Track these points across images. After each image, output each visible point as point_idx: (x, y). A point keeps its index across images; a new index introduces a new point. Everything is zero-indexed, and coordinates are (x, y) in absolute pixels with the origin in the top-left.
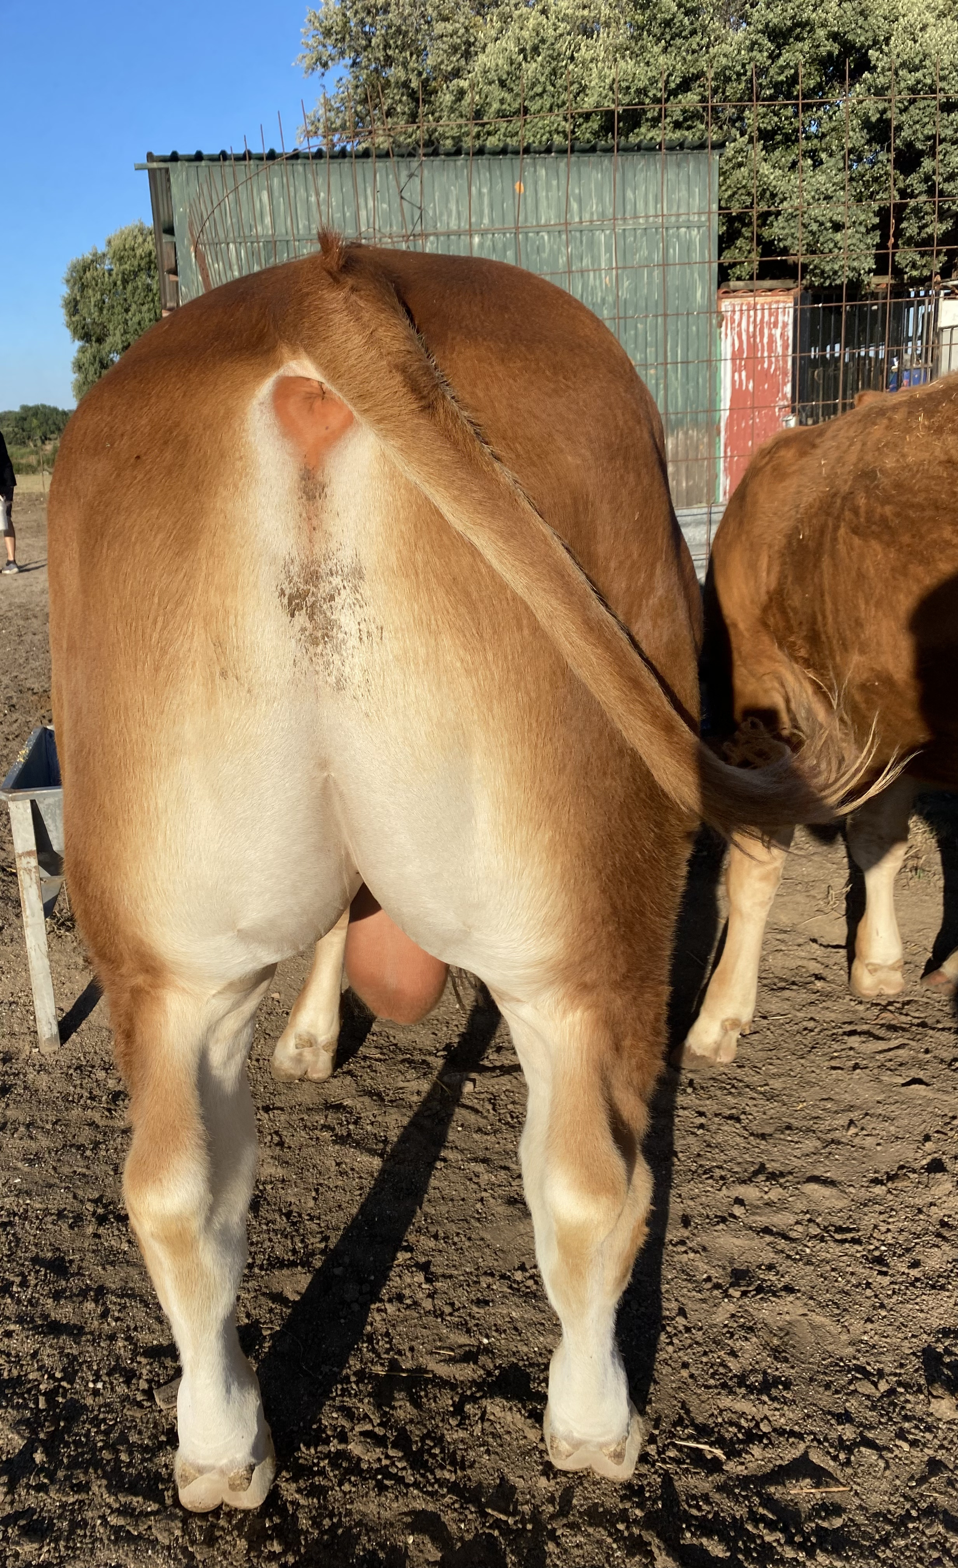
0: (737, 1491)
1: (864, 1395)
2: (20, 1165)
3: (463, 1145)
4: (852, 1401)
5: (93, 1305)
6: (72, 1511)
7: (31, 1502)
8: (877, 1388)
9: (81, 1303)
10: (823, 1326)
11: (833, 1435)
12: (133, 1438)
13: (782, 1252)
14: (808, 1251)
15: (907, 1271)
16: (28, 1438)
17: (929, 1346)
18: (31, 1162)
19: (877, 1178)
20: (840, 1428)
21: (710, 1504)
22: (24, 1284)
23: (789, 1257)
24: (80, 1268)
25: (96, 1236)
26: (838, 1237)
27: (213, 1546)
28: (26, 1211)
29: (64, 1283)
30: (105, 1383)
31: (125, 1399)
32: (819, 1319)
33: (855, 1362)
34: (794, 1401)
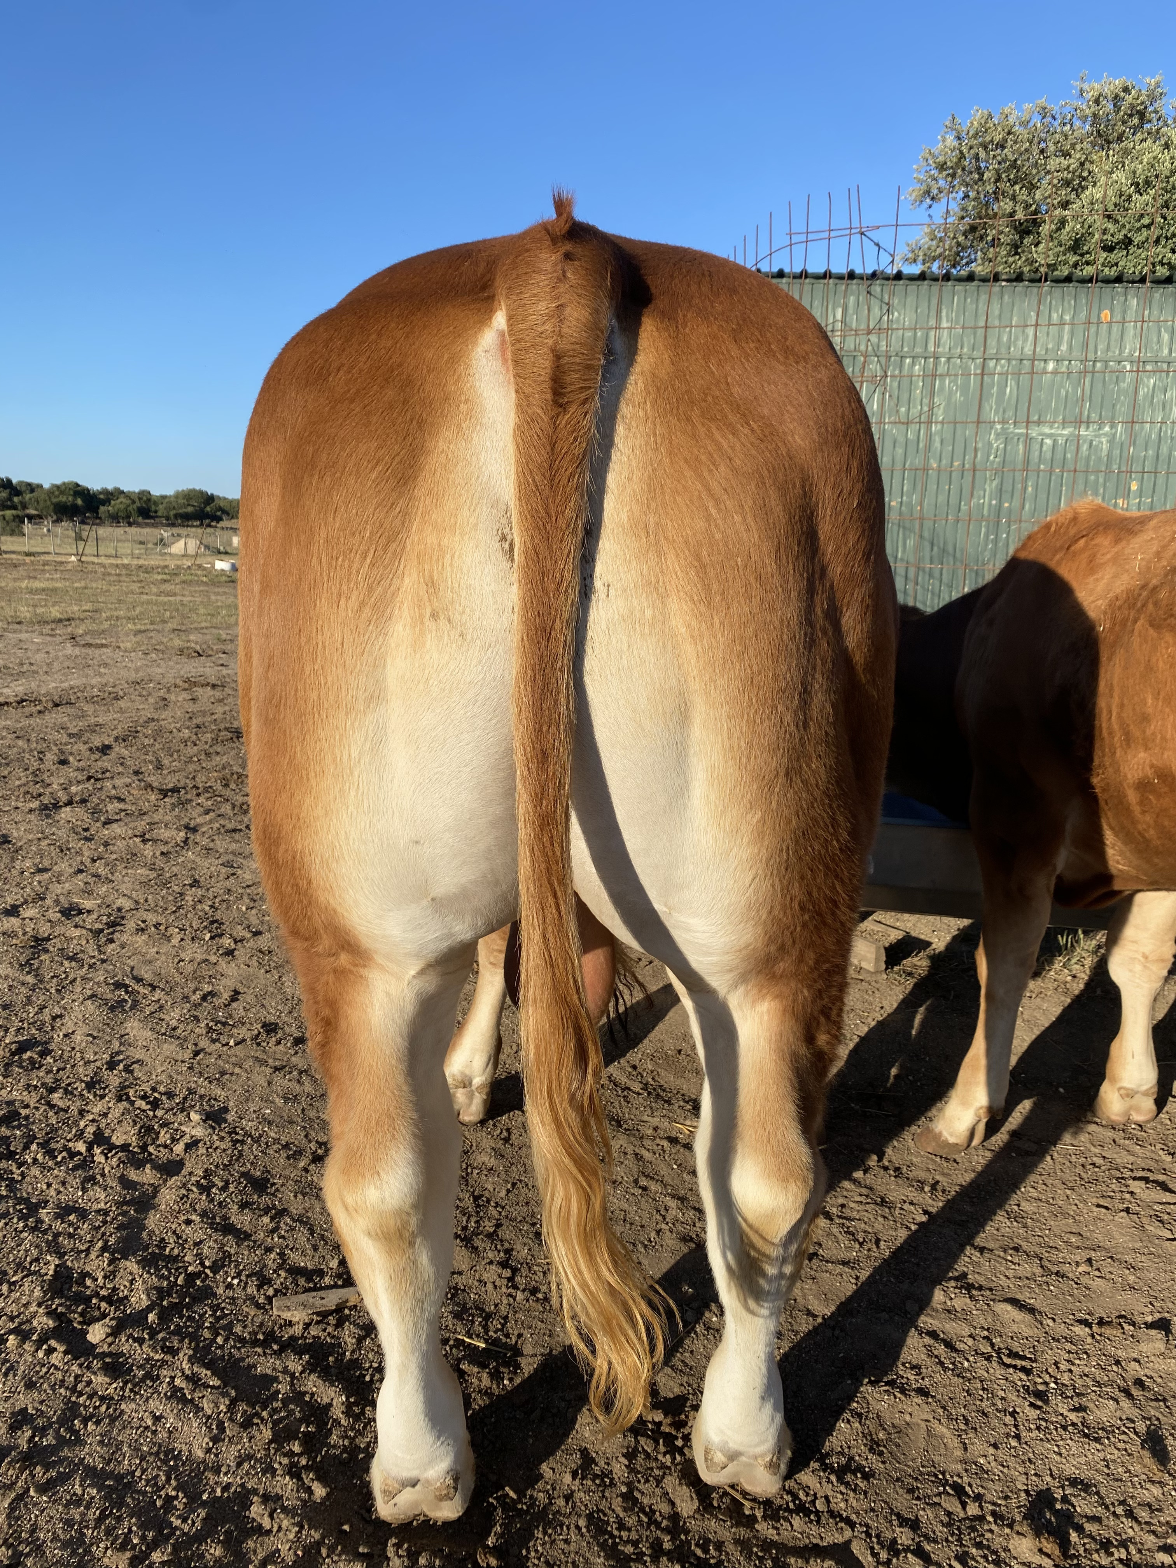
0: (755, 1549)
1: (945, 1510)
2: (277, 1100)
3: (670, 1181)
4: (929, 1512)
5: (268, 1220)
6: (153, 1366)
7: (125, 1349)
8: (964, 1508)
9: (261, 1216)
10: (942, 1437)
11: (888, 1535)
12: (238, 1329)
13: (936, 1357)
14: (966, 1364)
15: (1066, 1413)
16: (153, 1301)
17: (1049, 1489)
18: (286, 1100)
19: (1087, 1320)
20: (898, 1530)
21: (720, 1552)
22: (224, 1189)
23: (941, 1363)
24: (277, 1190)
25: (306, 1170)
26: (1007, 1361)
27: (245, 1429)
28: (261, 1136)
29: (256, 1197)
30: (241, 1281)
31: (252, 1299)
32: (941, 1429)
33: (955, 1478)
34: (866, 1493)
